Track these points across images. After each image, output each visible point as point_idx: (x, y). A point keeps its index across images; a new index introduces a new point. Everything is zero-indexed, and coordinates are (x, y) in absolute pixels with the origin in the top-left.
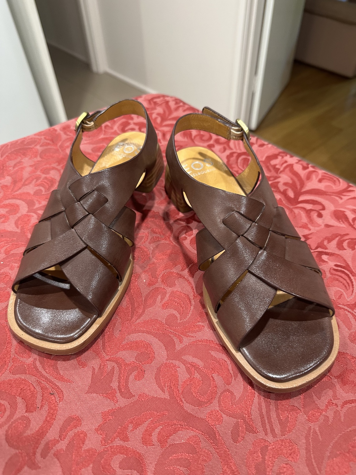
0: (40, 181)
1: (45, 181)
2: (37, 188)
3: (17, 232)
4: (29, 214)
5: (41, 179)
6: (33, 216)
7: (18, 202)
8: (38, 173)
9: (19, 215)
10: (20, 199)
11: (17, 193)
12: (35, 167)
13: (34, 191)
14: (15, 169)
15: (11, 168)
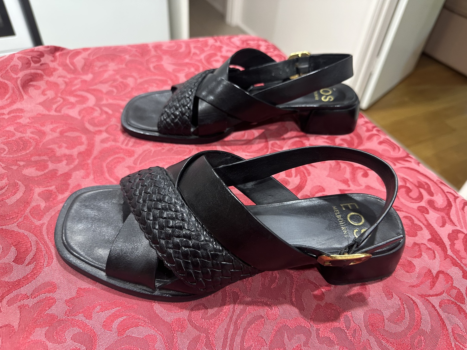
0: (116, 83)
1: (121, 84)
2: (111, 89)
3: (77, 119)
4: (94, 107)
7: (89, 96)
8: (118, 77)
11: (92, 87)
13: (108, 90)
14: (100, 70)
15: (97, 68)
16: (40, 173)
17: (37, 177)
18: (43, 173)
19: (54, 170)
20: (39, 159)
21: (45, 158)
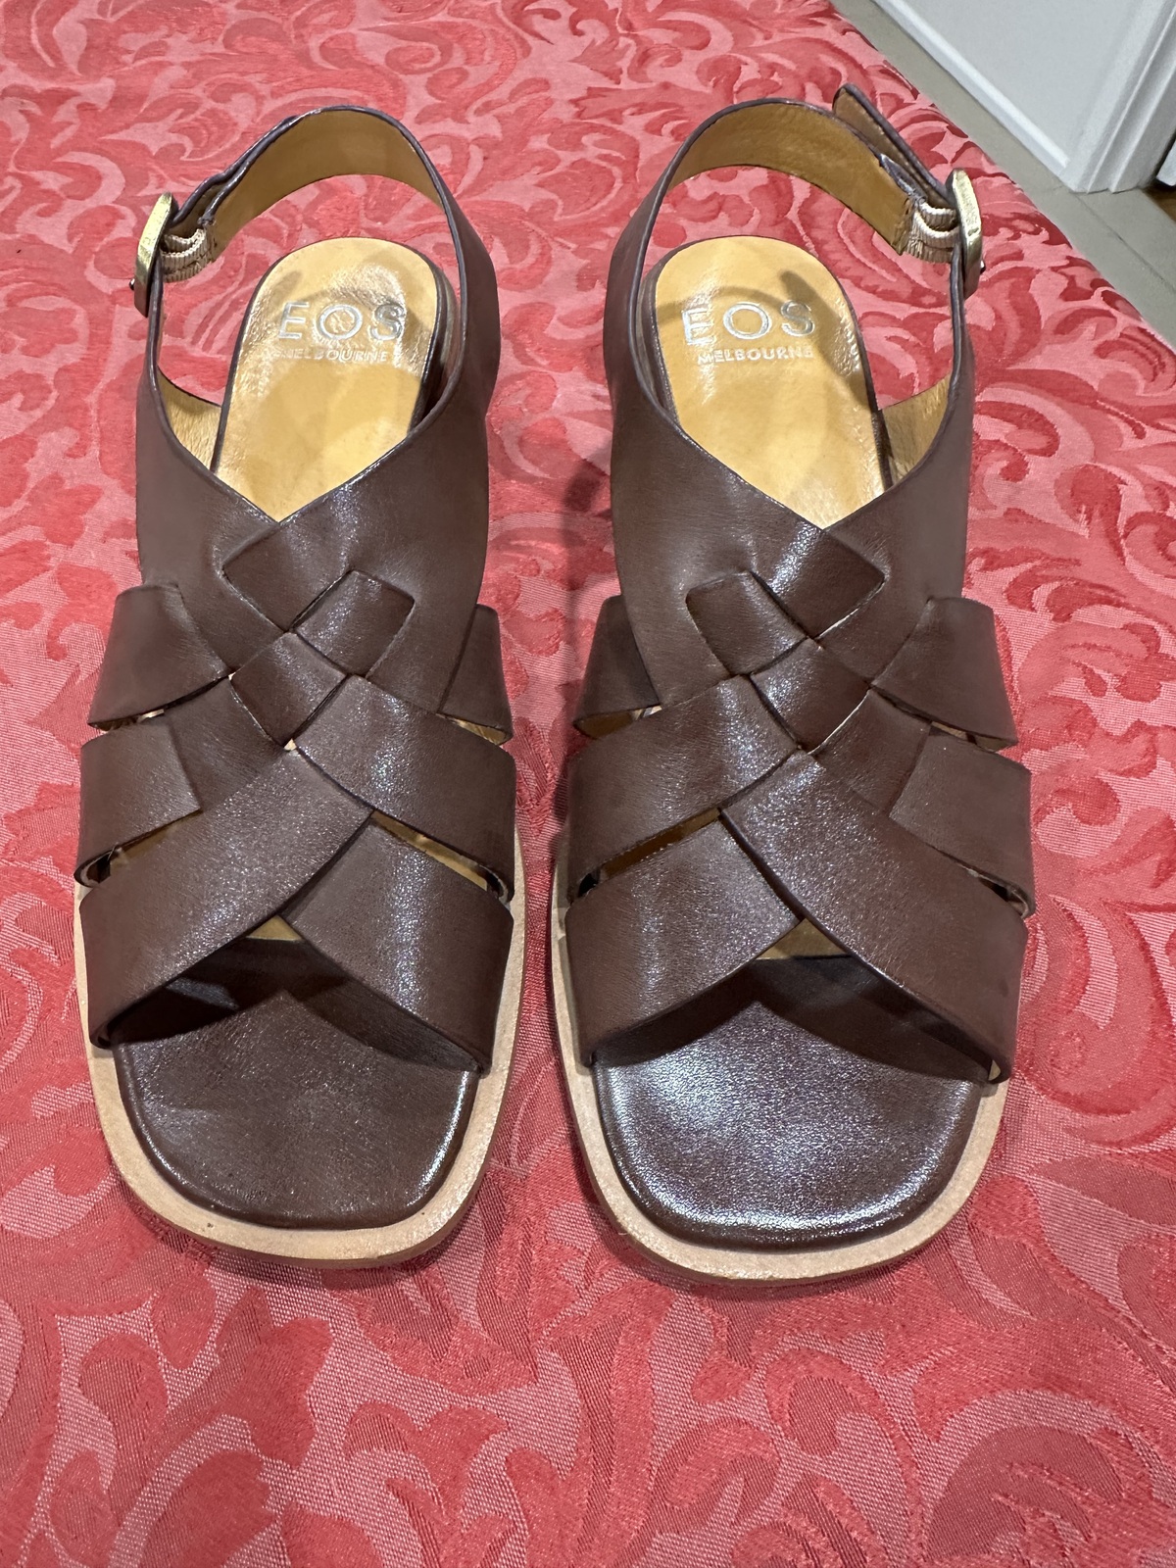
0: (192, 116)
1: (209, 121)
2: (174, 138)
3: (62, 251)
4: (116, 206)
5: (198, 114)
6: (123, 217)
7: (105, 165)
8: (197, 91)
9: (90, 204)
10: (113, 159)
11: (114, 137)
12: (197, 70)
13: (163, 144)
14: (139, 63)
15: (128, 58)
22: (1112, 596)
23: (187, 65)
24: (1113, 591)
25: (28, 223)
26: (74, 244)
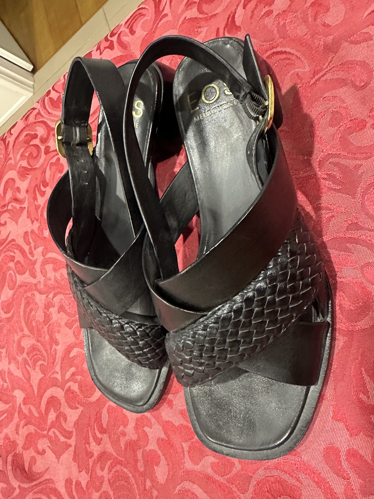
16: (163, 461)
17: (168, 465)
18: (162, 458)
19: (158, 443)
20: (142, 461)
21: (139, 454)
22: (231, 15)
23: (10, 363)
24: (230, 15)
25: (69, 426)
26: (80, 407)
